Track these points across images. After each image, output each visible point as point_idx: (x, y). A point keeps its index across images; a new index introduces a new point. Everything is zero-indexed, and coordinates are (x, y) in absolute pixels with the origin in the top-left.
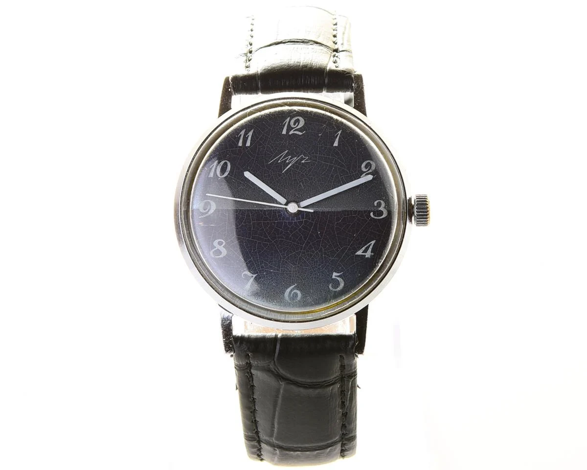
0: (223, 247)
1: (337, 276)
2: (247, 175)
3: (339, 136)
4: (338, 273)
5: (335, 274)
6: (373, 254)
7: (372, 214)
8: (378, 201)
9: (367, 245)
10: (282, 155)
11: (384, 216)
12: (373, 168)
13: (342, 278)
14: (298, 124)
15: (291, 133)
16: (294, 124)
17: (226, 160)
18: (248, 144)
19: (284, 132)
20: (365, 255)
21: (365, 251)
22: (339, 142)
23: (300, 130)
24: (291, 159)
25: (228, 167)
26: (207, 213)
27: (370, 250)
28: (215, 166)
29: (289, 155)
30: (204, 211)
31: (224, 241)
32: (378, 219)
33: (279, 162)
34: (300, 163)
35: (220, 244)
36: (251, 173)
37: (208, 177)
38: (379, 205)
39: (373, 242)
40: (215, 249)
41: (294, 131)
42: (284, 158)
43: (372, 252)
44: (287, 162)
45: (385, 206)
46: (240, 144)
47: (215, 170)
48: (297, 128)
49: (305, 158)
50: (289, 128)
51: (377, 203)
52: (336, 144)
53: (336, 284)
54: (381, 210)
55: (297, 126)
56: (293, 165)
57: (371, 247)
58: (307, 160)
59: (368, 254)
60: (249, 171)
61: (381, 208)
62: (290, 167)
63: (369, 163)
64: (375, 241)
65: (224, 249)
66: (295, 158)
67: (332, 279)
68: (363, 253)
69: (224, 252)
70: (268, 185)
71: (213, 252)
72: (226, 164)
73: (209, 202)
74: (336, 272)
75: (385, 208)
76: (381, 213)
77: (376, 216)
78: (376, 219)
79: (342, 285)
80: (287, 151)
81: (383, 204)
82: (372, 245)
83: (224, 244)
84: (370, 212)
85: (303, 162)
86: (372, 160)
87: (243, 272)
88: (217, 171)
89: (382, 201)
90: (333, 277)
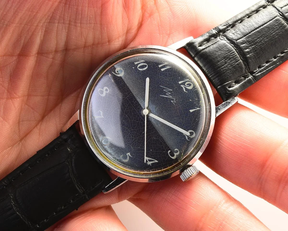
0: (106, 93)
1: (128, 155)
2: (148, 80)
3: (196, 109)
4: (131, 155)
5: (129, 154)
6: (151, 165)
7: (169, 151)
8: (178, 150)
9: (153, 160)
10: (168, 89)
11: (173, 158)
12: (192, 137)
13: (129, 159)
14: (188, 86)
15: (182, 86)
16: (187, 85)
17: (148, 65)
18: (162, 70)
19: (180, 82)
20: (148, 162)
21: (150, 161)
22: (194, 112)
23: (186, 89)
24: (169, 94)
25: (145, 68)
26: (116, 74)
27: (152, 162)
28: (141, 62)
29: (170, 93)
30: (116, 72)
31: (108, 91)
32: (169, 156)
33: (164, 90)
34: (170, 100)
35: (106, 90)
36: (150, 81)
37: (134, 62)
38: (177, 152)
39: (156, 161)
40: (102, 90)
41: (184, 87)
42: (168, 91)
43: (151, 164)
44: (167, 94)
45: (178, 155)
46: (160, 66)
47: (139, 64)
48: (186, 87)
49: (174, 101)
50: (184, 84)
51: (176, 150)
52: (191, 111)
53: (125, 157)
54: (174, 154)
55: (187, 86)
56: (167, 98)
57: (154, 162)
58: (174, 103)
59: (149, 163)
60: (150, 79)
61: (175, 154)
62: (165, 97)
63: (193, 133)
64: (158, 162)
65: (105, 94)
66: (171, 97)
67: (126, 154)
68: (148, 160)
69: (104, 95)
70: (149, 93)
71: (100, 90)
72: (146, 66)
73: (122, 71)
74: (130, 154)
75: (177, 156)
76: (173, 155)
77: (170, 154)
78: (169, 155)
79: (126, 161)
80: (172, 90)
81: (178, 153)
82: (155, 162)
83: (107, 92)
84: (170, 150)
85: (172, 101)
86: (195, 133)
87: (100, 110)
88: (140, 64)
89: (179, 152)
90: (127, 154)
